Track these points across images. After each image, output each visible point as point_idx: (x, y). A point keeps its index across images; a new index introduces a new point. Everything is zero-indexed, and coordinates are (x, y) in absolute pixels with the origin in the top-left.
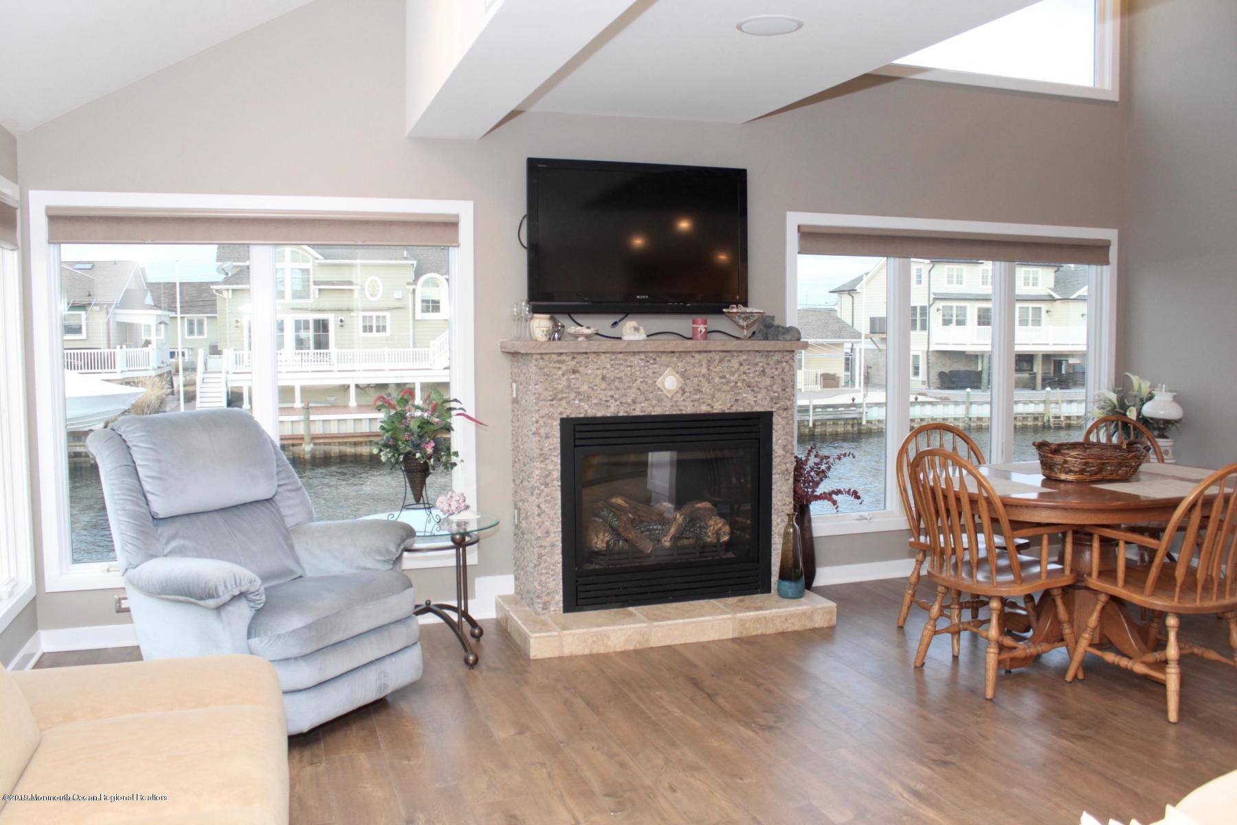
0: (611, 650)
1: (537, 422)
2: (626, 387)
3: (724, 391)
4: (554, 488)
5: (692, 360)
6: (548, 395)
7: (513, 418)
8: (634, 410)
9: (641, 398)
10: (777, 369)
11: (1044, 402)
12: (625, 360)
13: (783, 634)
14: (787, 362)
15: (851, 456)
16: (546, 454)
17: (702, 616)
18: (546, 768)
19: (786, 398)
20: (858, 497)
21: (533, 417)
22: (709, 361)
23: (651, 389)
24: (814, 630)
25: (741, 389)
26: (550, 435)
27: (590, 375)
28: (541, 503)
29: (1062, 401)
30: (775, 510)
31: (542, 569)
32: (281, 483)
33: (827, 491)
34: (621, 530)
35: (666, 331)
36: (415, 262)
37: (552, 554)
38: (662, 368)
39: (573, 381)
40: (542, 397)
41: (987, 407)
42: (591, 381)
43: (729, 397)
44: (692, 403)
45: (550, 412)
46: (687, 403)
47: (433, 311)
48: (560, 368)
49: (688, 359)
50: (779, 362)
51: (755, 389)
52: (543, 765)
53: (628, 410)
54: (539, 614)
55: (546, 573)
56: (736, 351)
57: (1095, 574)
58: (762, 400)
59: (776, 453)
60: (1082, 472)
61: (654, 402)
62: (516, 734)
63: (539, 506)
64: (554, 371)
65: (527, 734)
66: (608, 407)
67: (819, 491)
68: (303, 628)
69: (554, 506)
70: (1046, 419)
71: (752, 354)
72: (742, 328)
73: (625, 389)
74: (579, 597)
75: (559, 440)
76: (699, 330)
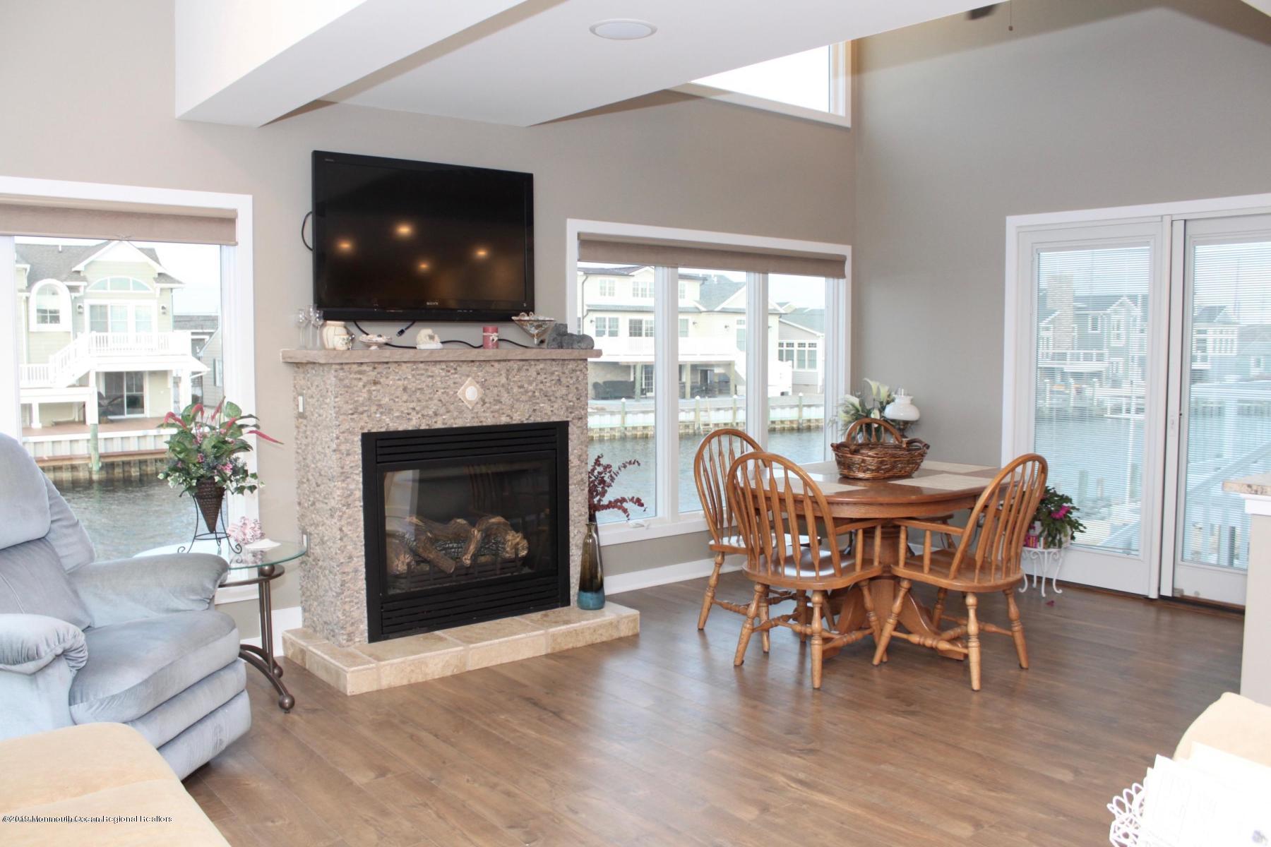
0: (429, 678)
1: (338, 438)
2: (427, 398)
3: (523, 401)
4: (356, 509)
5: (492, 370)
6: (348, 408)
7: (298, 435)
8: (436, 422)
9: (442, 410)
10: (571, 378)
11: (694, 410)
12: (427, 370)
13: (592, 646)
14: (581, 371)
15: (636, 464)
16: (347, 472)
17: (515, 634)
18: (431, 809)
19: (580, 407)
20: (642, 505)
21: (333, 432)
22: (508, 370)
23: (452, 400)
24: (620, 639)
25: (538, 398)
26: (350, 452)
27: (391, 387)
28: (342, 526)
29: (711, 409)
30: (572, 521)
31: (345, 598)
32: (55, 518)
33: (612, 500)
34: (421, 550)
35: (450, 340)
36: (28, 267)
37: (355, 579)
38: (463, 378)
39: (374, 393)
40: (342, 411)
41: (652, 415)
42: (393, 392)
43: (527, 407)
44: (492, 415)
45: (350, 427)
46: (487, 415)
47: (51, 322)
48: (360, 379)
49: (488, 368)
50: (574, 371)
51: (552, 398)
52: (426, 805)
53: (430, 423)
54: (344, 647)
55: (350, 602)
56: (534, 360)
57: (902, 563)
58: (558, 410)
59: (572, 463)
60: (878, 470)
61: (455, 414)
62: (376, 778)
63: (341, 530)
64: (355, 382)
65: (389, 776)
66: (409, 420)
67: (605, 501)
68: (140, 684)
69: (357, 528)
70: (696, 427)
71: (549, 362)
72: (533, 336)
73: (427, 401)
74: (384, 625)
75: (360, 456)
76: (491, 338)
